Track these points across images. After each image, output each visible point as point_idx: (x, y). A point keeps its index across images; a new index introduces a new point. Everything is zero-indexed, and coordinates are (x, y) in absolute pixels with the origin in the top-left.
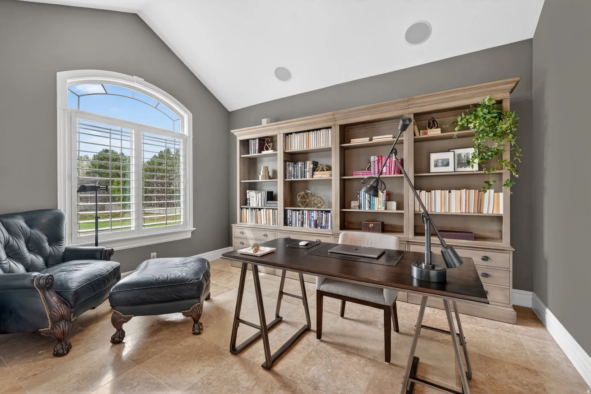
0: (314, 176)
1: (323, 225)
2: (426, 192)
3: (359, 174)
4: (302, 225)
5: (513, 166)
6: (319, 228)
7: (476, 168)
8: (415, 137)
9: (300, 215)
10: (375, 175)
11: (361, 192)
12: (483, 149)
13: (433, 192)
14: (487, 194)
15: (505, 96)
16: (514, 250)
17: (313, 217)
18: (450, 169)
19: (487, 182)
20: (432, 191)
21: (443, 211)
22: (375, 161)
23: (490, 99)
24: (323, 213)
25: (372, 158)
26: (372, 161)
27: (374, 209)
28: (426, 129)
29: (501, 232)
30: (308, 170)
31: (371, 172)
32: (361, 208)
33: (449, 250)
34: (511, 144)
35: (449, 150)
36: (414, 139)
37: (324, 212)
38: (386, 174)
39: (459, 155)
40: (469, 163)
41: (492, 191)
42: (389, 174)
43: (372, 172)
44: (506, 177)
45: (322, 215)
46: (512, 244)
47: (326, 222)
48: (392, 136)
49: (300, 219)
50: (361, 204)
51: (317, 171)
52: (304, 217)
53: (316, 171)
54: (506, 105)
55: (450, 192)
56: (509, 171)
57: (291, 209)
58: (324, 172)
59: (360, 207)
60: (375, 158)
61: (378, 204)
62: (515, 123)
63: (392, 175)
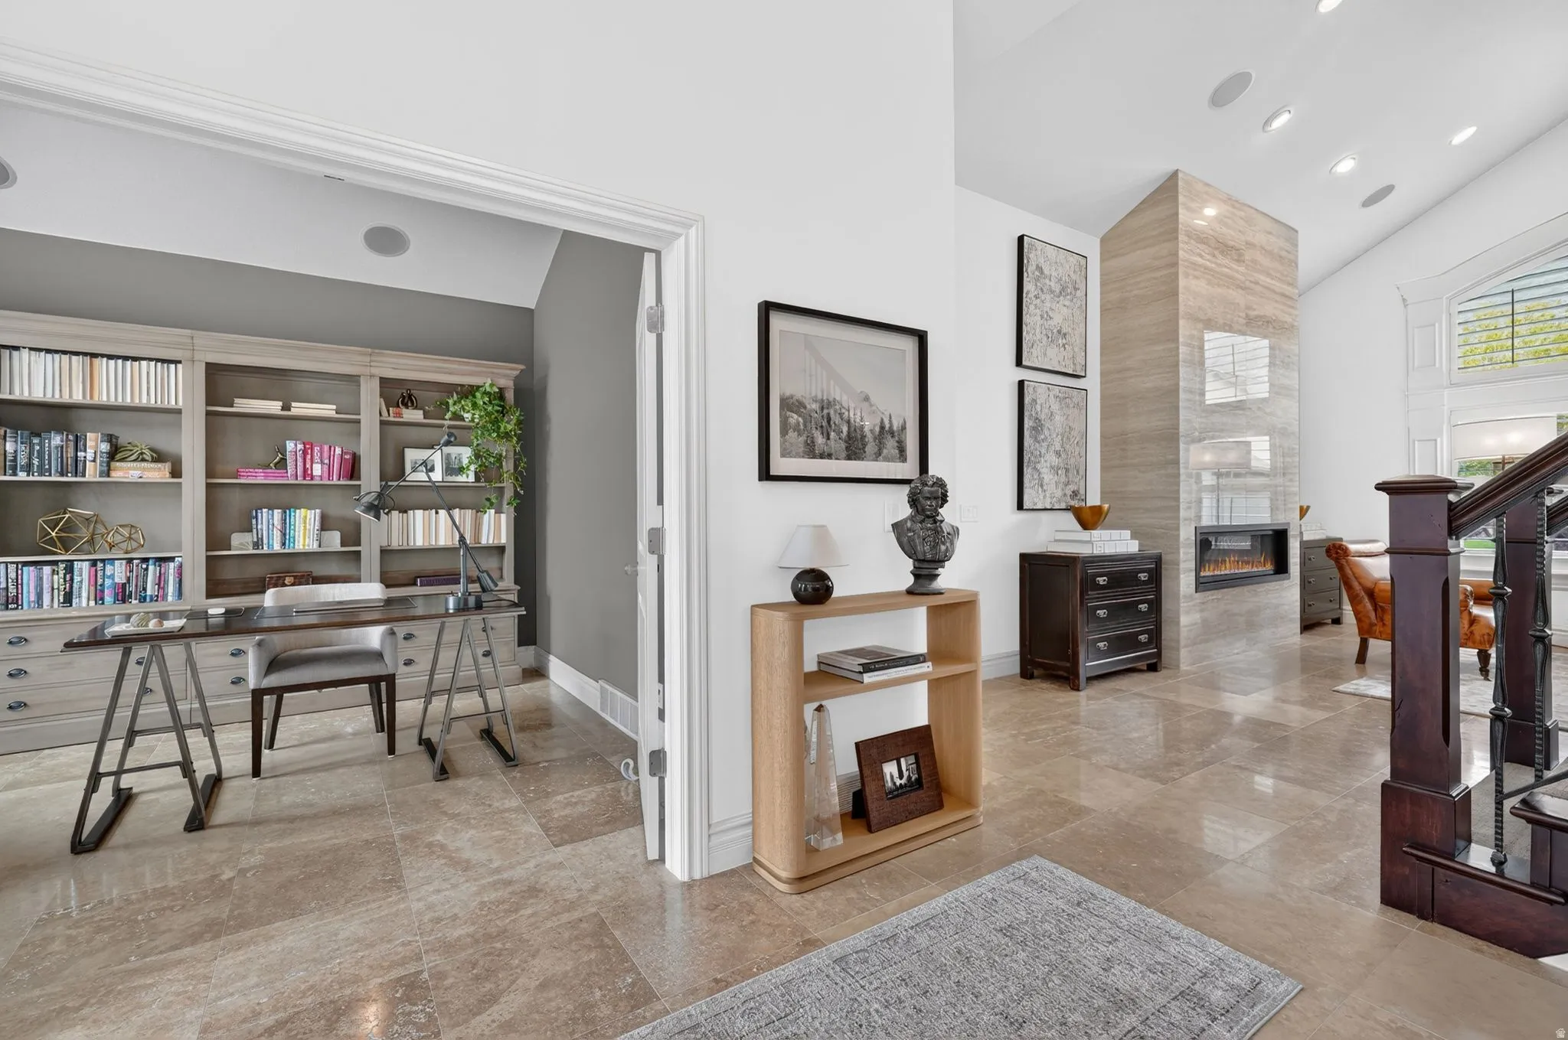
0: (113, 474)
1: (149, 593)
2: (400, 512)
3: (257, 475)
4: (68, 599)
5: (517, 480)
6: (134, 602)
7: (472, 478)
8: (382, 418)
9: (56, 577)
10: (297, 479)
11: (262, 513)
12: (484, 452)
13: (411, 512)
14: (487, 515)
15: (507, 383)
16: (519, 588)
17: (112, 577)
18: (437, 476)
19: (488, 500)
20: (409, 512)
21: (426, 544)
22: (296, 452)
23: (492, 385)
24: (148, 566)
25: (290, 445)
26: (290, 452)
27: (294, 548)
28: (398, 406)
29: (501, 569)
30: (90, 455)
31: (287, 472)
32: (260, 547)
33: (485, 575)
34: (515, 450)
35: (433, 445)
36: (381, 421)
37: (151, 562)
38: (321, 477)
39: (449, 455)
40: (461, 470)
41: (493, 511)
42: (329, 479)
43: (289, 471)
44: (509, 494)
45: (146, 569)
46: (516, 583)
47: (159, 584)
48: (334, 407)
49: (56, 586)
50: (262, 539)
51: (123, 460)
52: (77, 579)
53: (117, 461)
54: (510, 396)
55: (437, 513)
56: (512, 485)
57: (17, 563)
58: (144, 464)
59: (257, 544)
60: (296, 445)
61: (304, 539)
62: (519, 423)
63: (335, 482)
